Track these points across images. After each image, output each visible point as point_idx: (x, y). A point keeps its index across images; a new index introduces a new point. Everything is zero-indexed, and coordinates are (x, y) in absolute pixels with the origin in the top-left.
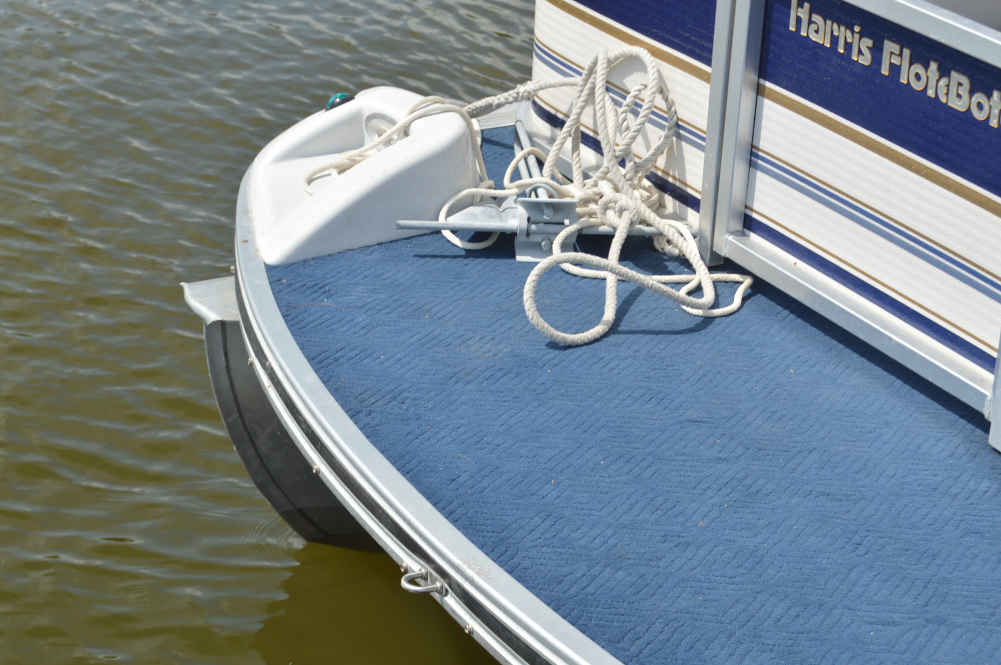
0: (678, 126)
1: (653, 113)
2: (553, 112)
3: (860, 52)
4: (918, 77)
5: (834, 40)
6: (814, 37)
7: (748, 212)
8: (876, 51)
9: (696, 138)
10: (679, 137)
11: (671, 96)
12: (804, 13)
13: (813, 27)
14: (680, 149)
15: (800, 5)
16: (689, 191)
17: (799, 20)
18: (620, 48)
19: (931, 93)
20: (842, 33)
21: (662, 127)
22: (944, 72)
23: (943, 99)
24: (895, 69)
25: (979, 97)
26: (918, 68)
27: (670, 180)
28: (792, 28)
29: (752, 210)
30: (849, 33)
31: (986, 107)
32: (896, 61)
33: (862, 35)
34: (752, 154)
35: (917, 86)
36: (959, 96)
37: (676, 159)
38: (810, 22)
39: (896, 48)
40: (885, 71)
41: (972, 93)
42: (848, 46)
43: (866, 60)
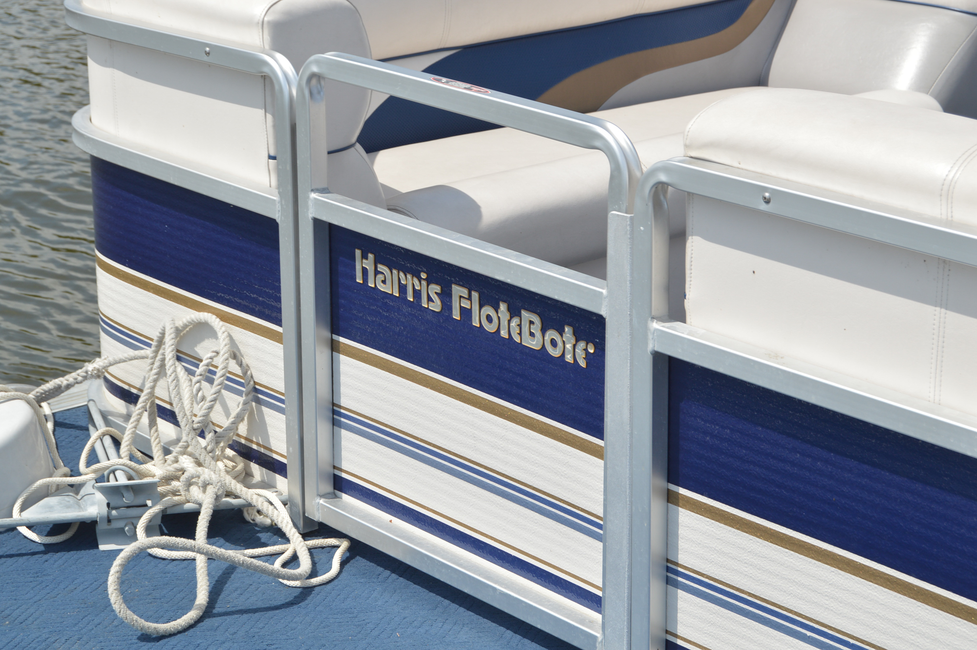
0: (256, 390)
1: (229, 379)
2: (126, 387)
3: (430, 299)
4: (489, 319)
5: (403, 289)
6: (381, 287)
7: (337, 472)
8: (446, 296)
9: (275, 401)
10: (258, 401)
11: (246, 360)
12: (369, 264)
13: (380, 277)
14: (261, 413)
15: (364, 256)
16: (275, 456)
17: (365, 271)
18: (187, 315)
19: (504, 334)
20: (409, 281)
21: (239, 393)
22: (514, 312)
23: (517, 339)
24: (466, 313)
25: (551, 334)
26: (488, 310)
27: (255, 447)
28: (359, 280)
29: (341, 470)
30: (416, 281)
31: (560, 344)
32: (466, 304)
33: (429, 281)
34: (334, 412)
35: (490, 328)
36: (532, 334)
37: (258, 425)
38: (377, 273)
39: (464, 292)
40: (456, 316)
41: (544, 331)
42: (417, 294)
43: (436, 306)
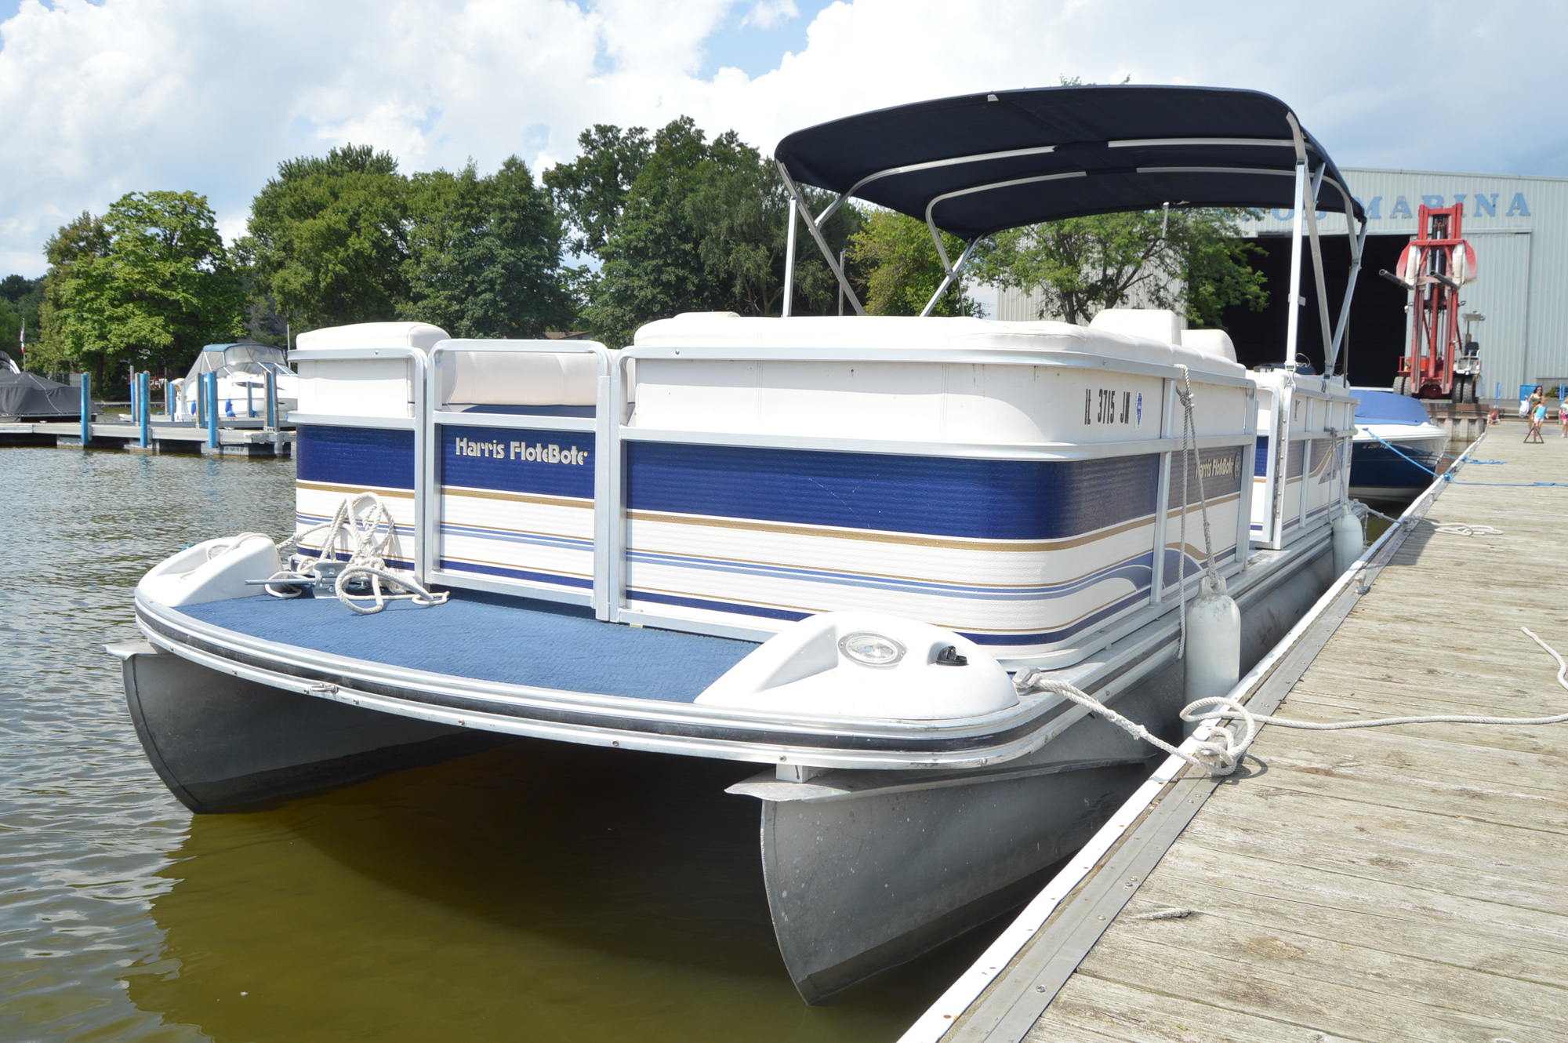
0: (395, 528)
1: (380, 526)
2: (314, 548)
3: (498, 453)
4: (531, 454)
5: (483, 451)
6: (470, 454)
8: (507, 450)
9: (408, 530)
10: (396, 533)
11: (389, 513)
12: (464, 444)
13: (470, 449)
14: (397, 539)
15: (461, 440)
16: (405, 560)
17: (461, 448)
18: (351, 498)
19: (539, 460)
20: (486, 447)
21: (385, 532)
22: (545, 447)
23: (546, 460)
24: (518, 455)
25: (565, 452)
26: (531, 450)
27: (392, 559)
28: (458, 453)
30: (490, 445)
32: (518, 450)
33: (497, 444)
34: (441, 526)
35: (531, 459)
36: (554, 456)
37: (395, 545)
38: (468, 447)
39: (517, 444)
40: (512, 457)
41: (560, 452)
42: (491, 452)
43: (501, 456)
